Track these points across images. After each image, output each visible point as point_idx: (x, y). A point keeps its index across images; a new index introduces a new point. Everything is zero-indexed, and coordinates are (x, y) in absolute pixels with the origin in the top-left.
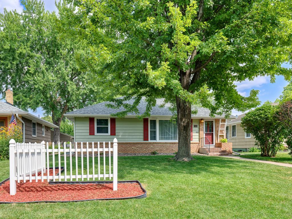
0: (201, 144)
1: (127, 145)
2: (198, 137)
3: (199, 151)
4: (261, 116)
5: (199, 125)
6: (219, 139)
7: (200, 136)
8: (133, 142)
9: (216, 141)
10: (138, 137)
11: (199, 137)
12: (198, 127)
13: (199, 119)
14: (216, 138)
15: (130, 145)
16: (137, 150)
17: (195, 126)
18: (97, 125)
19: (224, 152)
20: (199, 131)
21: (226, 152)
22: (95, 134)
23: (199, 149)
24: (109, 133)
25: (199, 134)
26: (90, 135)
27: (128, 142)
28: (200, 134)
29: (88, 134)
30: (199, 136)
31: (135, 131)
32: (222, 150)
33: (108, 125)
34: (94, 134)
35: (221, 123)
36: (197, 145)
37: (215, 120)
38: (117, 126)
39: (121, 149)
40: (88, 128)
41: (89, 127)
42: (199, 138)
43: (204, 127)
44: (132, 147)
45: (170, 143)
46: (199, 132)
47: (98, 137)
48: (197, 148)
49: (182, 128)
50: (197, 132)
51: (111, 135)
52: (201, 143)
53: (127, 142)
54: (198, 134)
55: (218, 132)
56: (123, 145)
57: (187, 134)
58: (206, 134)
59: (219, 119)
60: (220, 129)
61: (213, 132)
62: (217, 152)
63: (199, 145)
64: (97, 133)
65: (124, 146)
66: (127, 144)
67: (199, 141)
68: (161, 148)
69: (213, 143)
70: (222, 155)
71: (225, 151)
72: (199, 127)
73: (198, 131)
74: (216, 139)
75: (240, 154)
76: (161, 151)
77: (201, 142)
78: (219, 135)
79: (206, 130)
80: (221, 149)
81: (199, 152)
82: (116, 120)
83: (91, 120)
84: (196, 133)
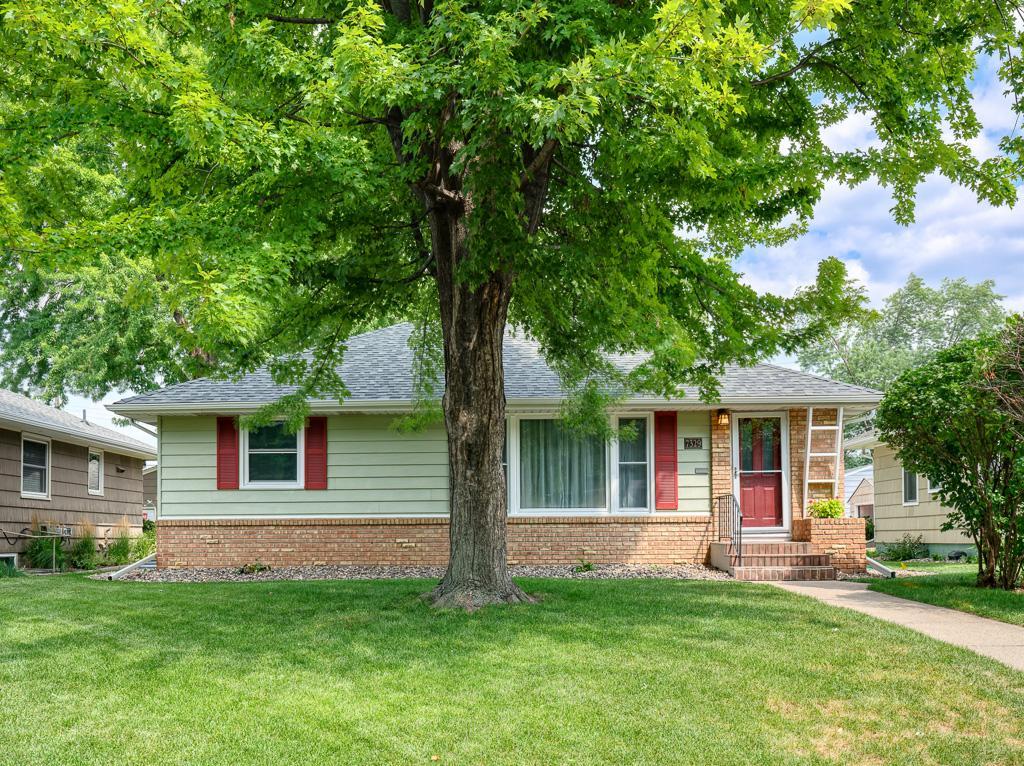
0: (716, 524)
1: (374, 530)
2: (705, 493)
3: (709, 556)
4: (944, 391)
5: (711, 438)
6: (806, 500)
7: (714, 487)
8: (403, 519)
9: (797, 510)
10: (427, 495)
11: (711, 494)
12: (705, 444)
13: (710, 411)
14: (794, 496)
15: (387, 530)
16: (421, 551)
17: (692, 444)
18: (251, 447)
19: (820, 564)
20: (711, 466)
21: (827, 564)
22: (241, 486)
23: (709, 549)
24: (301, 482)
25: (711, 480)
26: (221, 487)
27: (377, 520)
28: (714, 477)
29: (213, 485)
30: (711, 489)
31: (413, 471)
32: (815, 553)
33: (295, 447)
34: (235, 486)
35: (811, 428)
36: (702, 528)
37: (791, 411)
38: (332, 448)
39: (350, 549)
40: (214, 460)
41: (215, 457)
42: (711, 499)
43: (732, 445)
44: (398, 540)
45: (571, 523)
46: (711, 471)
47: (254, 497)
48: (701, 544)
49: (460, 457)
50: (698, 472)
51: (308, 487)
52: (717, 519)
53: (373, 520)
54: (704, 480)
55: (801, 468)
56: (361, 529)
57: (479, 482)
58: (745, 481)
59: (805, 411)
60: (809, 455)
61: (779, 467)
62: (781, 561)
63: (710, 528)
64: (252, 478)
65: (362, 533)
66: (375, 524)
67: (711, 511)
68: (528, 544)
69: (779, 521)
70: (800, 577)
71: (823, 559)
72: (711, 448)
73: (706, 466)
74: (795, 500)
75: (893, 574)
76: (530, 557)
77: (717, 514)
78: (807, 481)
79: (746, 462)
80: (804, 547)
81: (708, 564)
82: (330, 425)
83: (226, 426)
84: (696, 474)
